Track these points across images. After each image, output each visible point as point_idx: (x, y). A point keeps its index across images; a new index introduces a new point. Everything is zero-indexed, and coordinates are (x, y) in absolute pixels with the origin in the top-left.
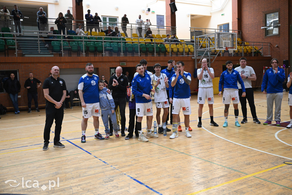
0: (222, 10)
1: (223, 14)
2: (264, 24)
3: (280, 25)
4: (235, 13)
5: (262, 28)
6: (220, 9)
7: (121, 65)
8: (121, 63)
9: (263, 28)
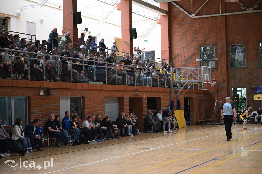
0: (145, 35)
1: (147, 40)
2: (199, 57)
3: (217, 59)
4: (165, 41)
5: (197, 60)
6: (144, 34)
7: (135, 94)
8: (135, 93)
9: (199, 60)
